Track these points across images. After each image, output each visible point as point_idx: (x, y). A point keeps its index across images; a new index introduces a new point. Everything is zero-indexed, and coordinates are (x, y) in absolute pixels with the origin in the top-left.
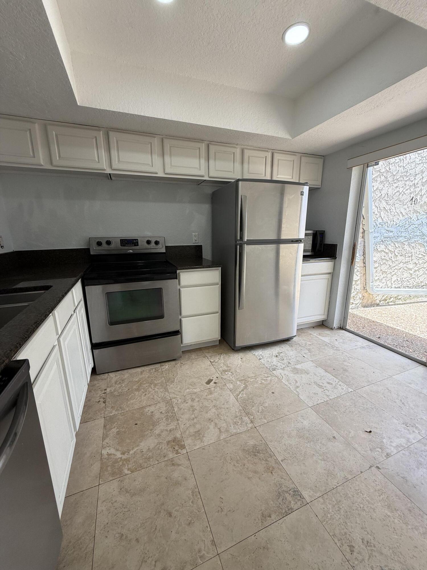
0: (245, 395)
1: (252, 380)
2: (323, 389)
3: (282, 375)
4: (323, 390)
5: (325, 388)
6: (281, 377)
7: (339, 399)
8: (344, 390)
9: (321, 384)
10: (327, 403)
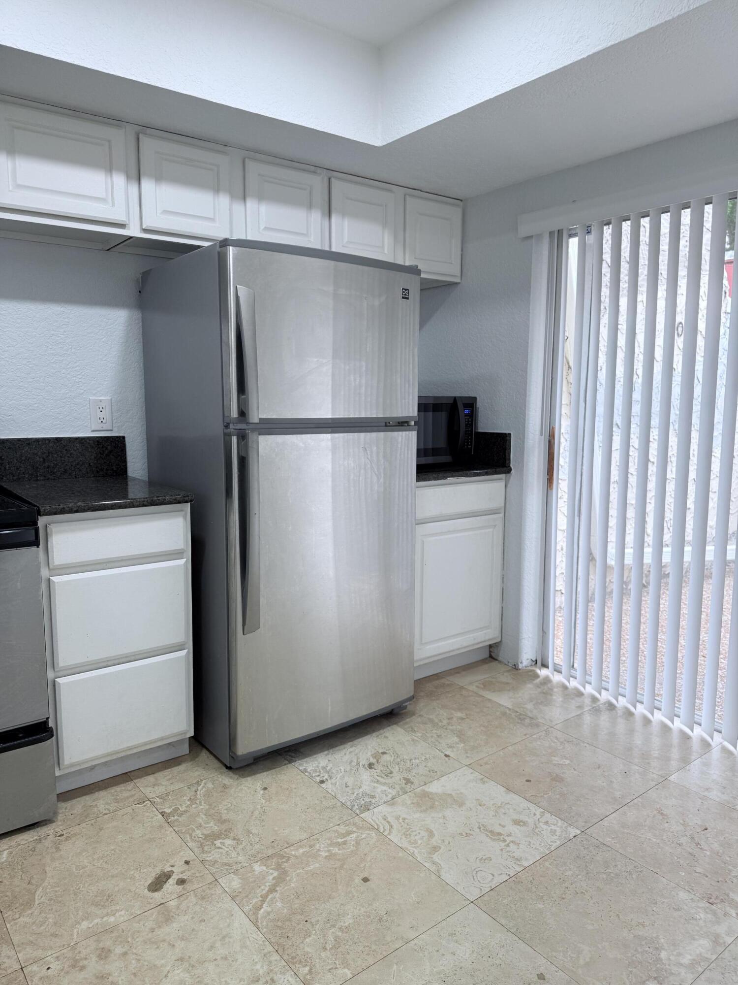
0: (279, 904)
1: (301, 851)
2: (504, 841)
3: (388, 822)
4: (503, 844)
5: (509, 839)
6: (387, 827)
7: (547, 864)
8: (558, 834)
9: (498, 829)
10: (514, 880)
